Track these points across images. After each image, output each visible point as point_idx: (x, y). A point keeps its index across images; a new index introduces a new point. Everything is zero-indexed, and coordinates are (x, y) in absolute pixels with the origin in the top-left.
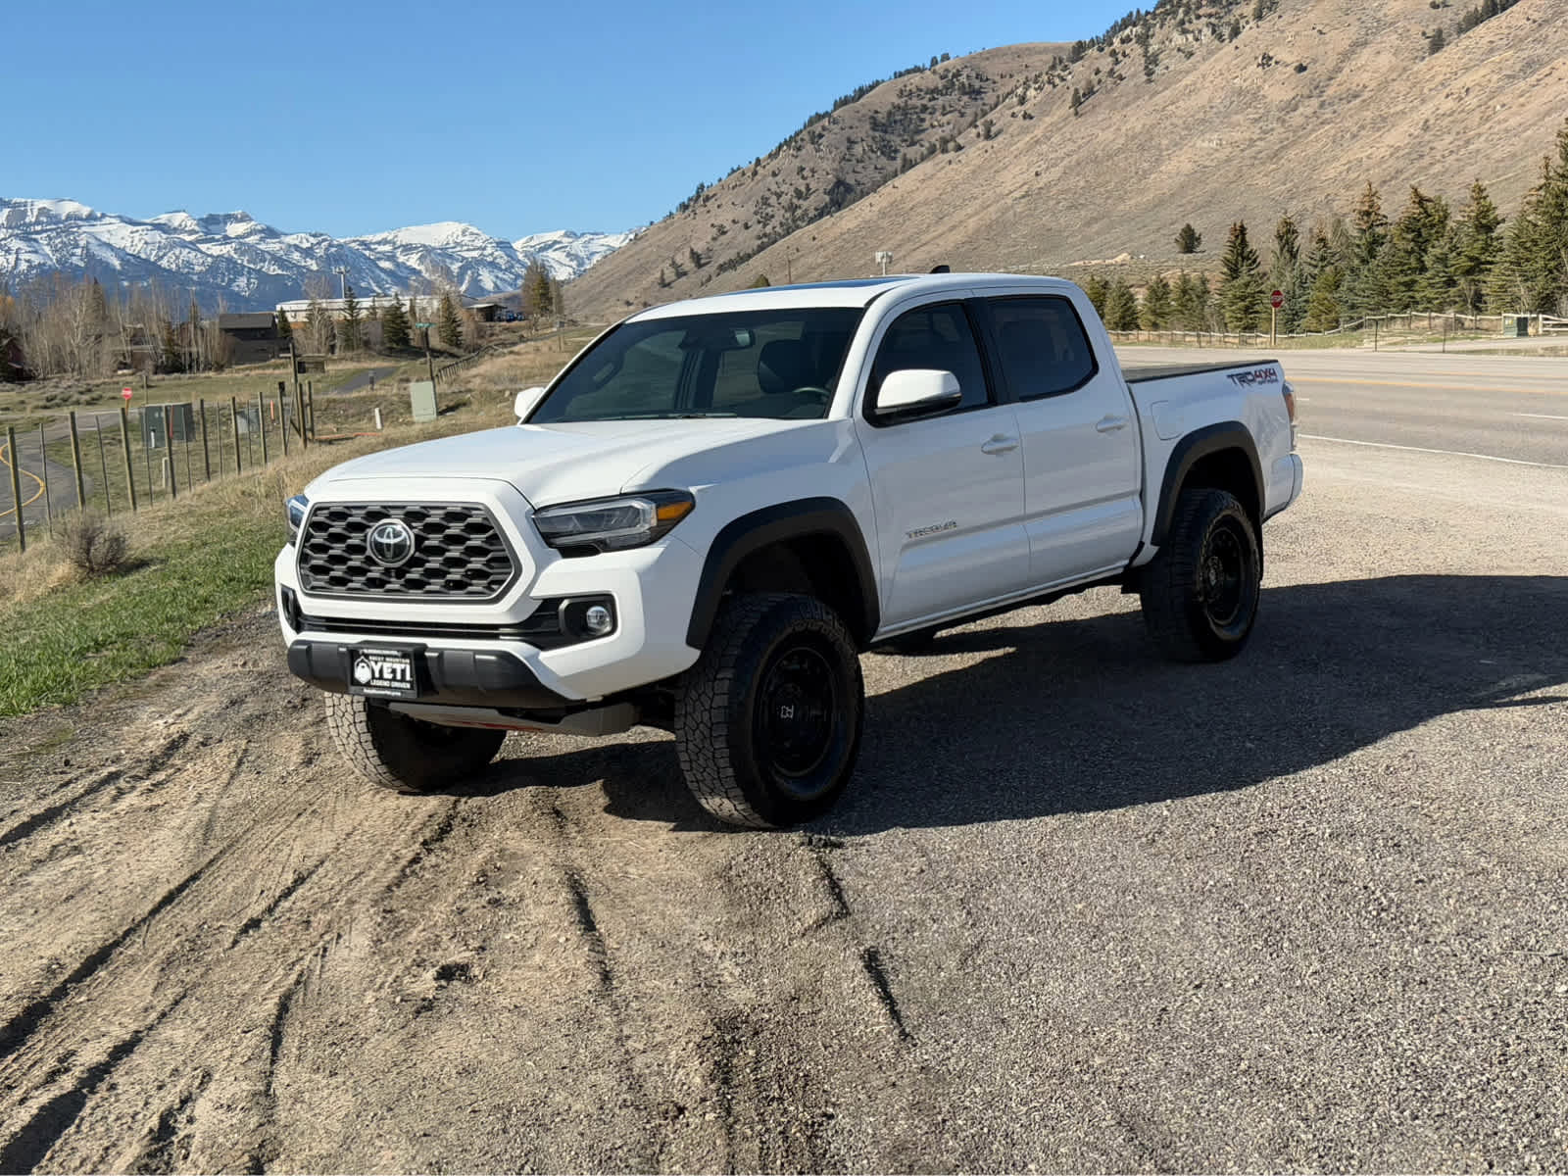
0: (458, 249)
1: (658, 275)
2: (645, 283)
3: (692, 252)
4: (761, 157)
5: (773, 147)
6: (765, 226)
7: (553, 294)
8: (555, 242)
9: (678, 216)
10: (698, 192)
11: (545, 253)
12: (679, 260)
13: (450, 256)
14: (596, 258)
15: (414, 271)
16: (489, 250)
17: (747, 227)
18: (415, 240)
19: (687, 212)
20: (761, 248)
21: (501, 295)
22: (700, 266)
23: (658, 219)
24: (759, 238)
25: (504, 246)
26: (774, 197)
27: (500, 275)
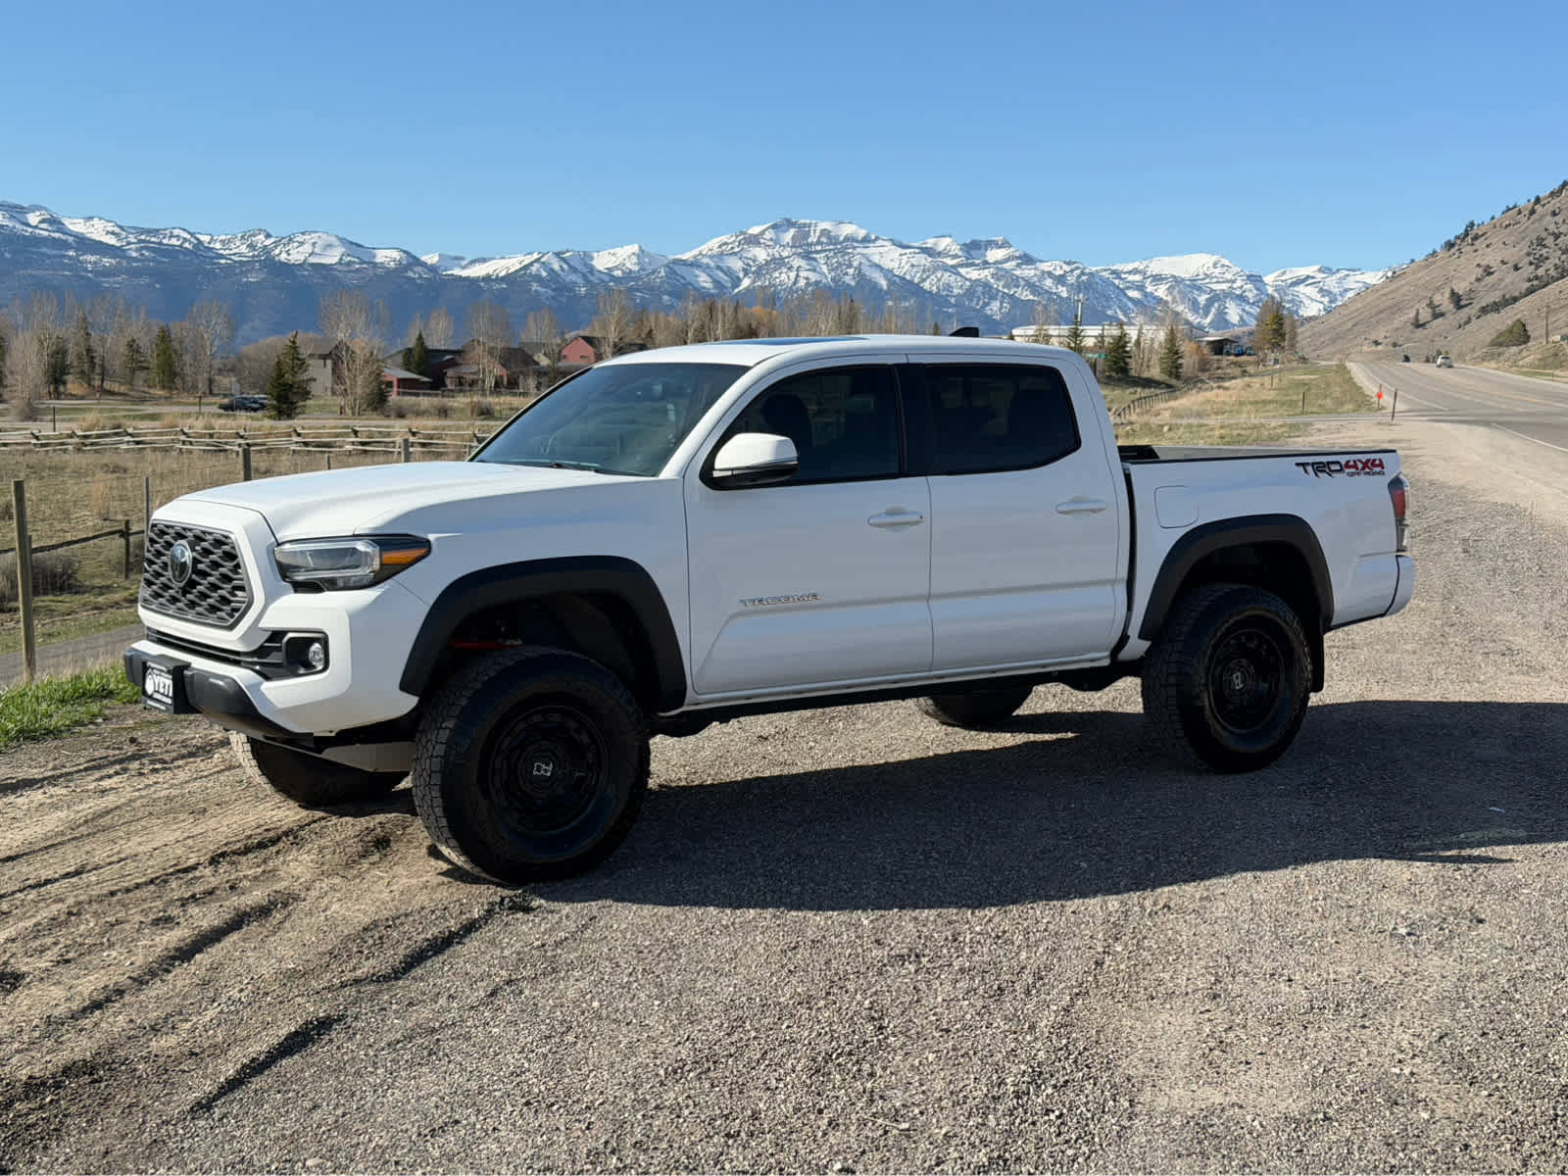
0: (1207, 281)
1: (1412, 315)
2: (1396, 324)
3: (1453, 293)
4: (1541, 196)
5: (1556, 185)
6: (1537, 267)
7: (1287, 328)
8: (1308, 277)
9: (1442, 254)
10: (1466, 231)
11: (1296, 289)
12: (1437, 299)
13: (1199, 288)
14: (1350, 294)
15: (1160, 301)
16: (1239, 283)
17: (1516, 268)
18: (1166, 271)
19: (1453, 251)
20: (1530, 291)
21: (1245, 329)
22: (1459, 307)
23: (1419, 257)
24: (1530, 280)
25: (1255, 279)
26: (1552, 238)
27: (1247, 308)
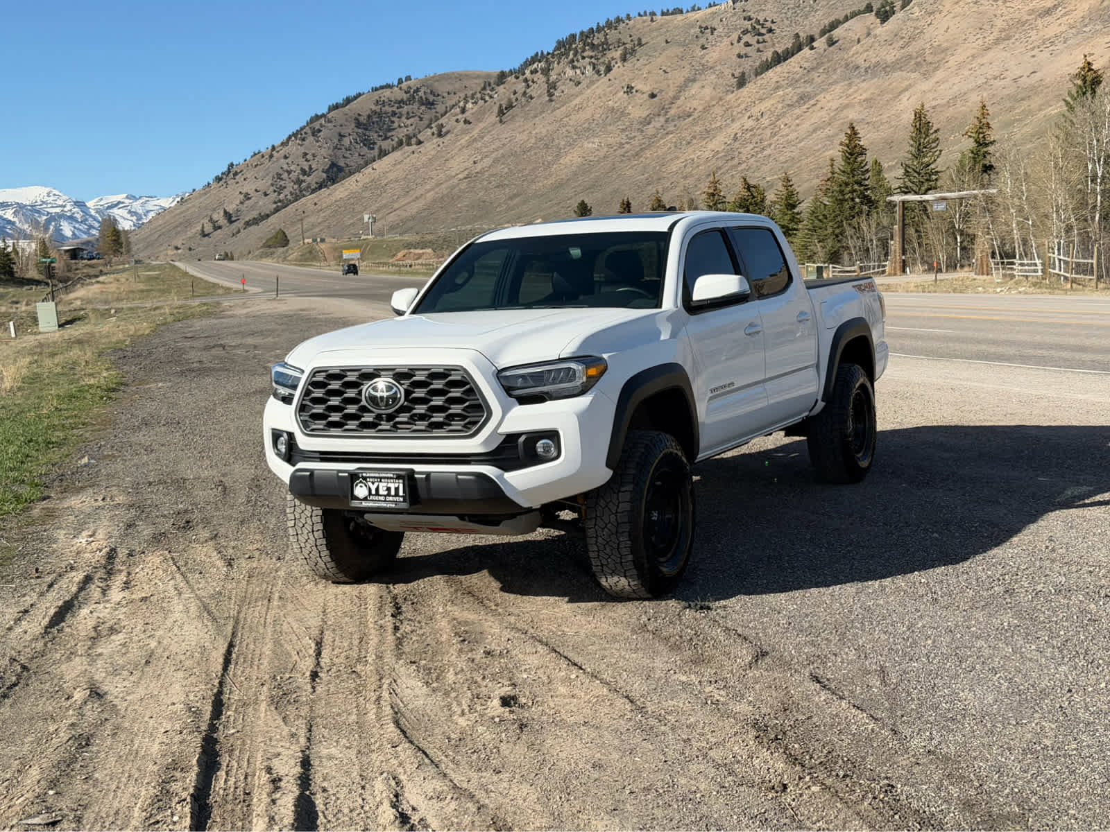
0: (44, 206)
1: (199, 228)
2: (189, 234)
3: (225, 212)
4: (276, 145)
5: (285, 138)
6: (279, 194)
7: (123, 239)
8: (119, 203)
9: (214, 185)
10: (229, 169)
11: (111, 211)
12: (215, 217)
13: (38, 212)
14: (151, 215)
15: (9, 222)
16: (68, 208)
17: (266, 194)
18: (10, 200)
19: (221, 183)
20: (277, 210)
21: (78, 241)
22: (231, 222)
23: (199, 187)
24: (275, 203)
25: (80, 204)
26: (286, 174)
27: (77, 226)
